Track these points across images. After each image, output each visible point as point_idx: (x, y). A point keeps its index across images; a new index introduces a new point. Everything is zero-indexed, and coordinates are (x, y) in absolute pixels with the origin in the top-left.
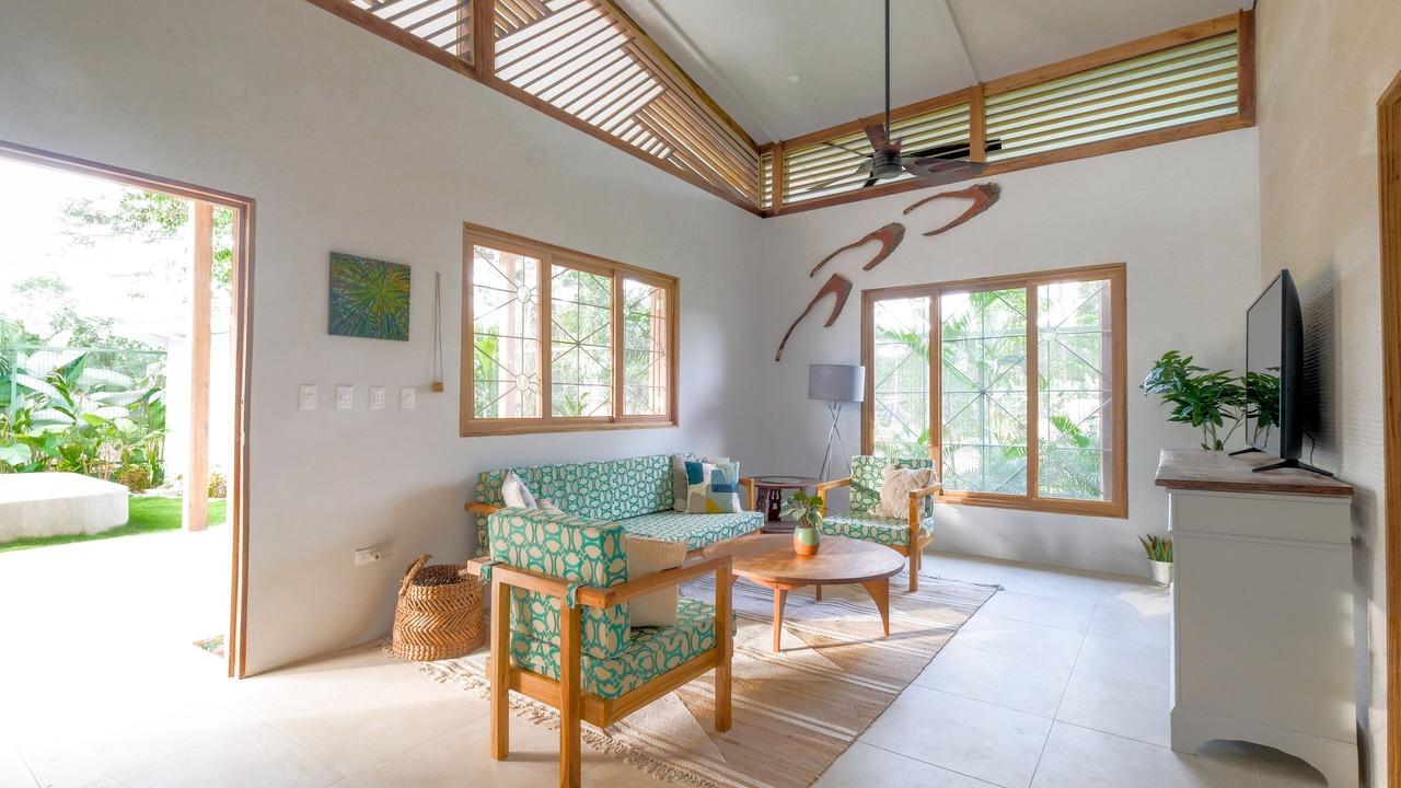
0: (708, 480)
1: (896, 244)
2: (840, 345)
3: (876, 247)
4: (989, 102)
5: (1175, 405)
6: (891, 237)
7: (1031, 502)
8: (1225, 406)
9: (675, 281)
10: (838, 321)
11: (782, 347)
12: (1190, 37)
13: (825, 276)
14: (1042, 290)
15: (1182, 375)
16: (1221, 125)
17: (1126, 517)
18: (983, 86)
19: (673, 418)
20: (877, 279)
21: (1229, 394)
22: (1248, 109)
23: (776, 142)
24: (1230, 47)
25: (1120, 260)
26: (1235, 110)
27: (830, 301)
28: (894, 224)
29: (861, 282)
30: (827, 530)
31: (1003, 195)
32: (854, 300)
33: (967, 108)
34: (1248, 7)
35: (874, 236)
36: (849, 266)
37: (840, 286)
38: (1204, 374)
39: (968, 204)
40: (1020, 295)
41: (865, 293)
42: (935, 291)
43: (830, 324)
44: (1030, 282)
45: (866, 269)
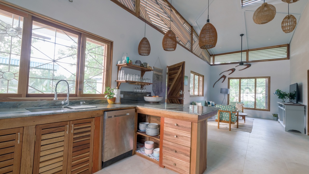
0: (211, 104)
2: (224, 85)
3: (231, 71)
4: (249, 52)
5: (279, 96)
6: (233, 70)
7: (255, 109)
8: (286, 97)
9: (204, 76)
10: (224, 82)
11: (214, 85)
12: (280, 46)
13: (222, 75)
14: (257, 79)
15: (280, 92)
16: (284, 59)
17: (270, 111)
18: (248, 50)
19: (203, 95)
20: (231, 76)
21: (286, 95)
22: (288, 57)
23: (213, 54)
24: (285, 49)
25: (269, 76)
26: (286, 57)
27: (223, 79)
28: (234, 68)
29: (228, 76)
31: (251, 65)
32: (227, 79)
33: (246, 52)
34: (289, 43)
35: (230, 70)
36: (226, 74)
37: (224, 77)
38: (283, 92)
39: (246, 66)
40: (254, 80)
41: (229, 78)
42: (240, 79)
43: (222, 82)
44: (255, 78)
45: (229, 74)
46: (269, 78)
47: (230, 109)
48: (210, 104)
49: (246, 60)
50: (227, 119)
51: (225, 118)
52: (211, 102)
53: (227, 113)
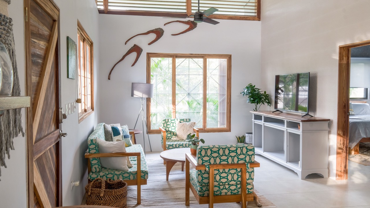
0: (121, 133)
1: (161, 37)
3: (153, 36)
6: (159, 33)
9: (92, 43)
10: (136, 64)
11: (110, 74)
13: (130, 45)
14: (208, 61)
16: (252, 19)
17: (230, 131)
20: (153, 49)
25: (229, 54)
26: (256, 14)
27: (134, 55)
28: (160, 28)
29: (146, 49)
30: (170, 147)
31: (198, 26)
32: (143, 56)
35: (152, 32)
36: (143, 42)
37: (137, 49)
39: (187, 27)
40: (201, 60)
41: (148, 54)
42: (175, 56)
43: (133, 65)
44: (204, 56)
45: (150, 44)
46: (229, 58)
47: (244, 156)
48: (119, 134)
49: (185, 11)
50: (233, 188)
51: (227, 187)
52: (120, 128)
53: (233, 171)
